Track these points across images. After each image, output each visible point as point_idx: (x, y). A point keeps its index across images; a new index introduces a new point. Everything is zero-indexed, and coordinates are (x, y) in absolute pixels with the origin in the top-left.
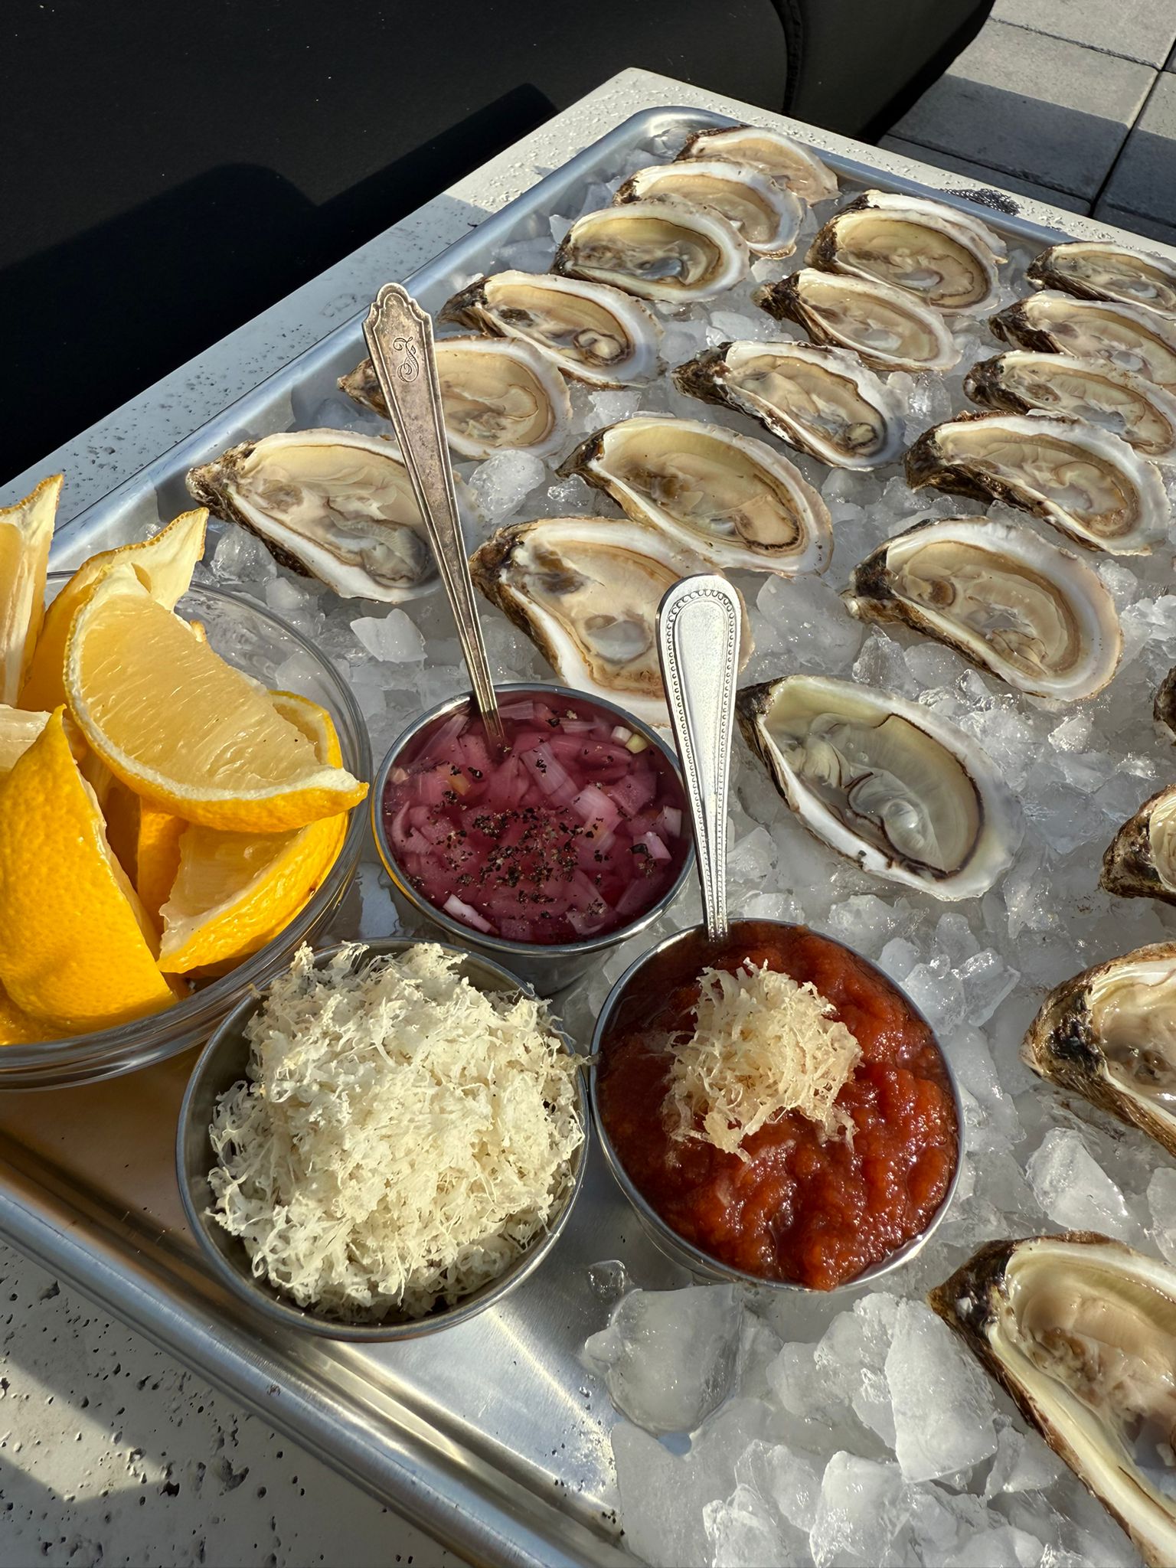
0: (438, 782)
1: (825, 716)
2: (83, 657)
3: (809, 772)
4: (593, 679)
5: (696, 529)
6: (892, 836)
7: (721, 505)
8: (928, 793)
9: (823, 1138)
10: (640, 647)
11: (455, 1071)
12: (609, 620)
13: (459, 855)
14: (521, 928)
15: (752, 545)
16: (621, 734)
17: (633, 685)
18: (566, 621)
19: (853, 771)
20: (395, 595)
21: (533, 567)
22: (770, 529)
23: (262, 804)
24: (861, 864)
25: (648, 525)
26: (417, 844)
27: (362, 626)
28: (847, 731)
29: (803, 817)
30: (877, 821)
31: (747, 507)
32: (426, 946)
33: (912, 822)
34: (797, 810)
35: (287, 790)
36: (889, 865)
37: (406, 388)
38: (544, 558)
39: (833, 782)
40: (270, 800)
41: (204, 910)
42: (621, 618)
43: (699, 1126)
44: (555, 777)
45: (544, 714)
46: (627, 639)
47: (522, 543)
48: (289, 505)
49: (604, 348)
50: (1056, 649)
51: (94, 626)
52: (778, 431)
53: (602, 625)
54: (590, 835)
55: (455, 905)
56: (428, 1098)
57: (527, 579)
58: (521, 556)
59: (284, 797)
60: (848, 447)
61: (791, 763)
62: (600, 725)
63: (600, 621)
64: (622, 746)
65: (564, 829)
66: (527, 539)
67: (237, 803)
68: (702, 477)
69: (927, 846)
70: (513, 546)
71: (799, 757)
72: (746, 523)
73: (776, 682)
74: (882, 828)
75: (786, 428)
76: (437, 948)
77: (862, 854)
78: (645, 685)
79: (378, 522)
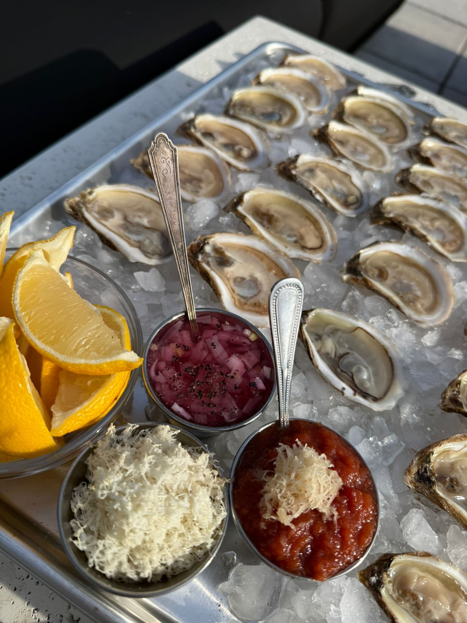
0: (171, 351)
1: (331, 326)
2: (21, 293)
3: (323, 351)
4: (236, 305)
5: (280, 239)
6: (357, 381)
7: (292, 229)
8: (372, 363)
9: (325, 519)
10: (255, 292)
11: (175, 487)
12: (243, 279)
13: (179, 384)
14: (202, 418)
15: (304, 248)
16: (247, 332)
17: (252, 308)
18: (225, 279)
19: (341, 351)
20: (153, 262)
21: (212, 254)
22: (312, 241)
23: (97, 366)
24: (343, 394)
25: (262, 238)
26: (161, 378)
27: (139, 275)
28: (339, 333)
29: (320, 371)
30: (350, 374)
31: (303, 231)
32: (163, 426)
33: (365, 376)
34: (317, 367)
35: (108, 360)
36: (355, 395)
37: (165, 179)
38: (218, 250)
39: (333, 355)
40: (101, 364)
41: (70, 409)
42: (248, 278)
43: (275, 512)
44: (219, 351)
45: (215, 322)
46: (250, 288)
47: (208, 243)
48: (108, 218)
49: (245, 153)
50: (427, 302)
51: (26, 279)
52: (318, 197)
53: (240, 281)
54: (232, 377)
55: (176, 407)
56: (164, 499)
57: (210, 259)
58: (208, 249)
59: (107, 364)
60: (346, 204)
61: (316, 346)
62: (238, 328)
63: (239, 279)
64: (247, 337)
65: (222, 374)
66: (211, 241)
67: (86, 365)
68: (285, 216)
69: (370, 386)
70: (205, 244)
71: (319, 343)
72: (302, 238)
73: (312, 310)
74: (352, 378)
75: (321, 195)
76: (168, 427)
77: (344, 389)
78: (257, 309)
79: (147, 228)
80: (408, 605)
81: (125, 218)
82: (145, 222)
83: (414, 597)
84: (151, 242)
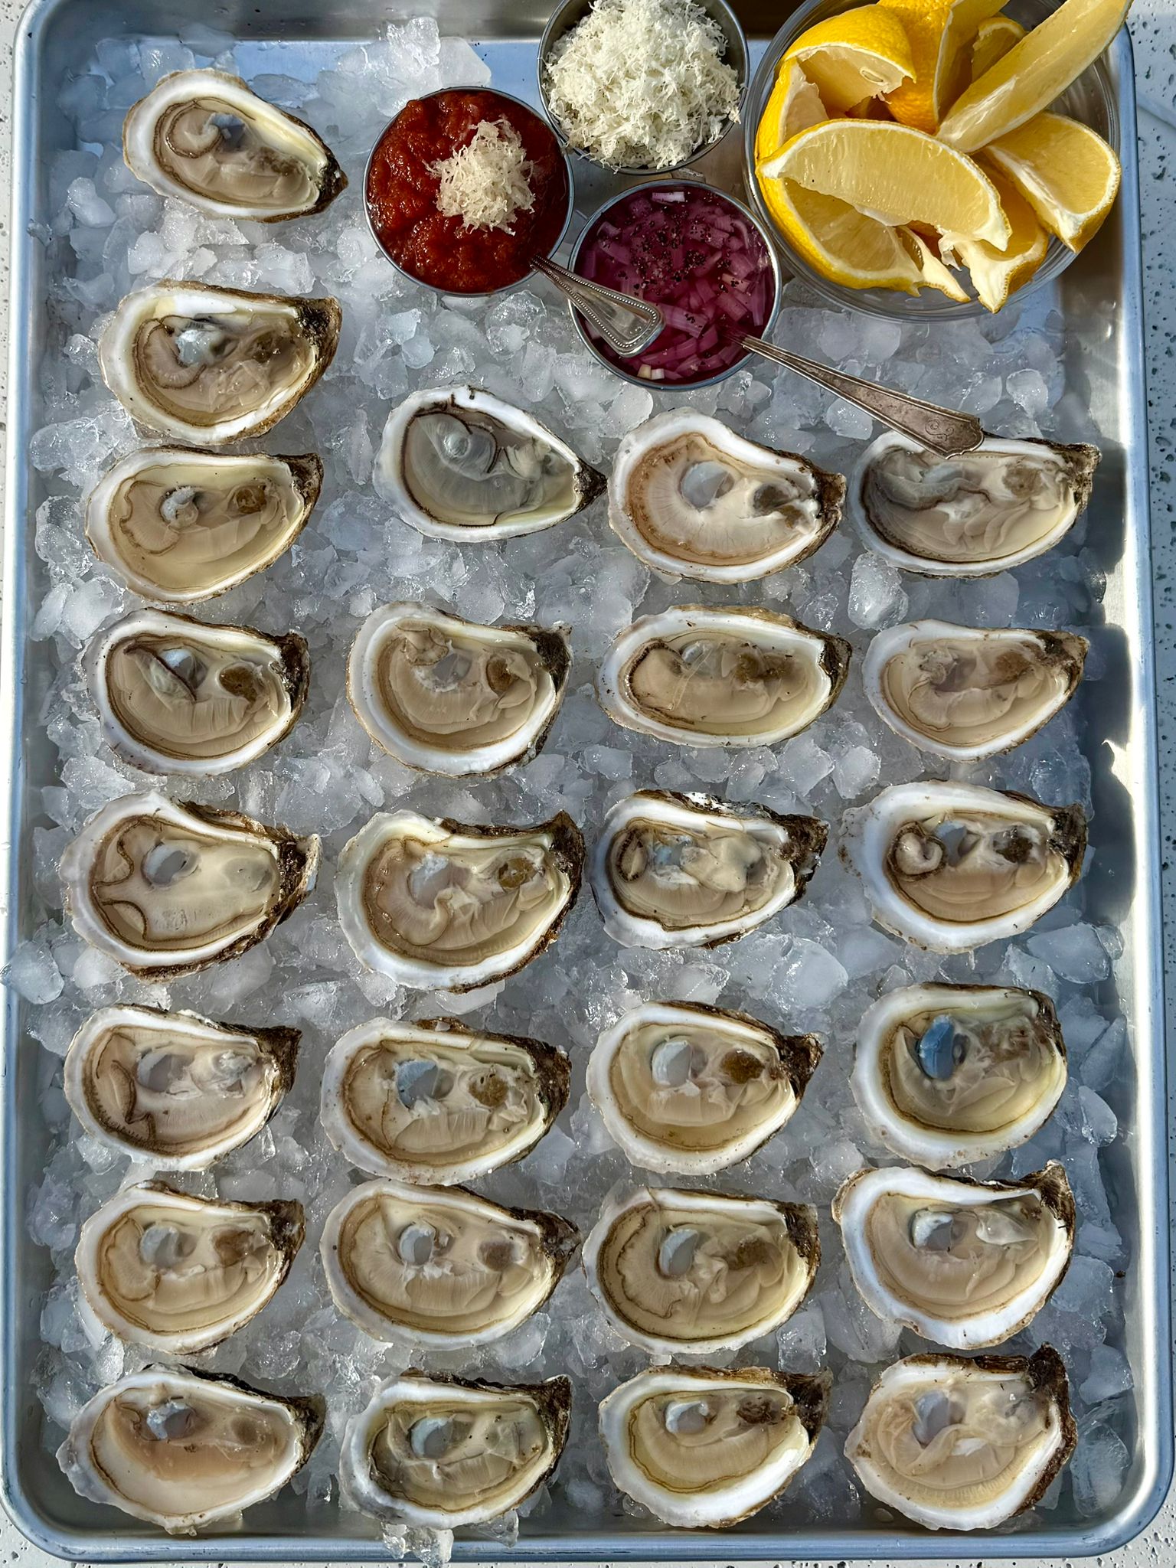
1: (536, 505)
3: (528, 447)
4: (702, 435)
5: (710, 634)
6: (459, 424)
7: (701, 674)
8: (446, 478)
10: (689, 484)
11: (623, 83)
12: (720, 494)
13: (697, 232)
14: (638, 208)
15: (659, 645)
16: (658, 374)
17: (673, 448)
18: (748, 469)
19: (501, 468)
21: (797, 503)
22: (655, 676)
24: (471, 389)
26: (725, 222)
28: (517, 498)
30: (472, 432)
31: (682, 685)
32: (680, 158)
33: (449, 443)
36: (453, 398)
38: (794, 516)
39: (510, 450)
41: (795, 98)
42: (713, 502)
44: (680, 320)
45: (713, 362)
46: (700, 490)
47: (818, 517)
49: (911, 853)
52: (699, 798)
53: (723, 485)
55: (679, 197)
57: (794, 492)
58: (811, 506)
60: (636, 834)
61: (543, 444)
63: (725, 488)
64: (654, 367)
65: (653, 282)
66: (816, 524)
69: (434, 430)
70: (822, 509)
72: (676, 669)
73: (582, 507)
74: (466, 426)
75: (696, 808)
76: (674, 162)
77: (472, 397)
78: (666, 452)
80: (282, 158)
81: (986, 496)
82: (952, 512)
83: (275, 169)
84: (909, 478)
